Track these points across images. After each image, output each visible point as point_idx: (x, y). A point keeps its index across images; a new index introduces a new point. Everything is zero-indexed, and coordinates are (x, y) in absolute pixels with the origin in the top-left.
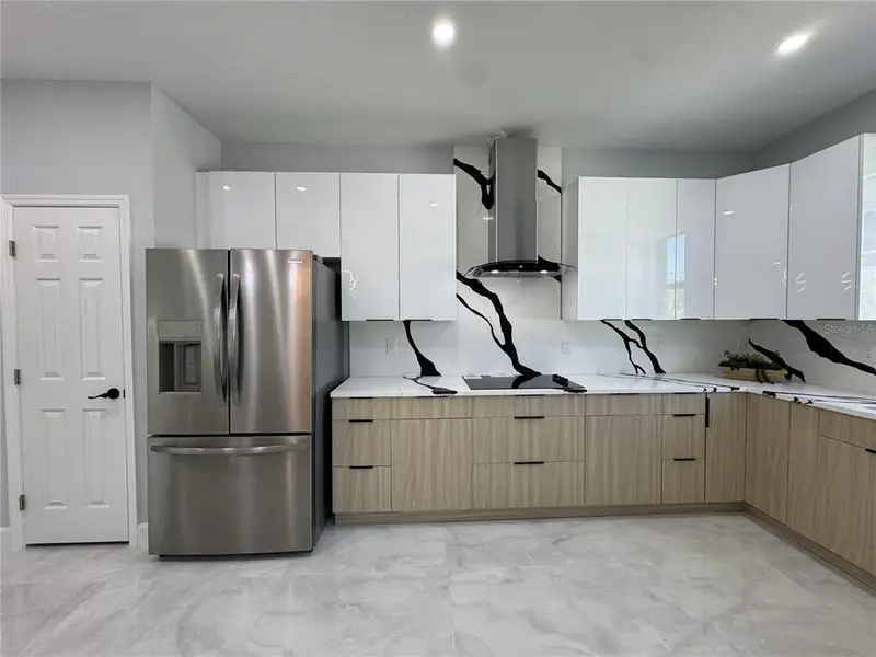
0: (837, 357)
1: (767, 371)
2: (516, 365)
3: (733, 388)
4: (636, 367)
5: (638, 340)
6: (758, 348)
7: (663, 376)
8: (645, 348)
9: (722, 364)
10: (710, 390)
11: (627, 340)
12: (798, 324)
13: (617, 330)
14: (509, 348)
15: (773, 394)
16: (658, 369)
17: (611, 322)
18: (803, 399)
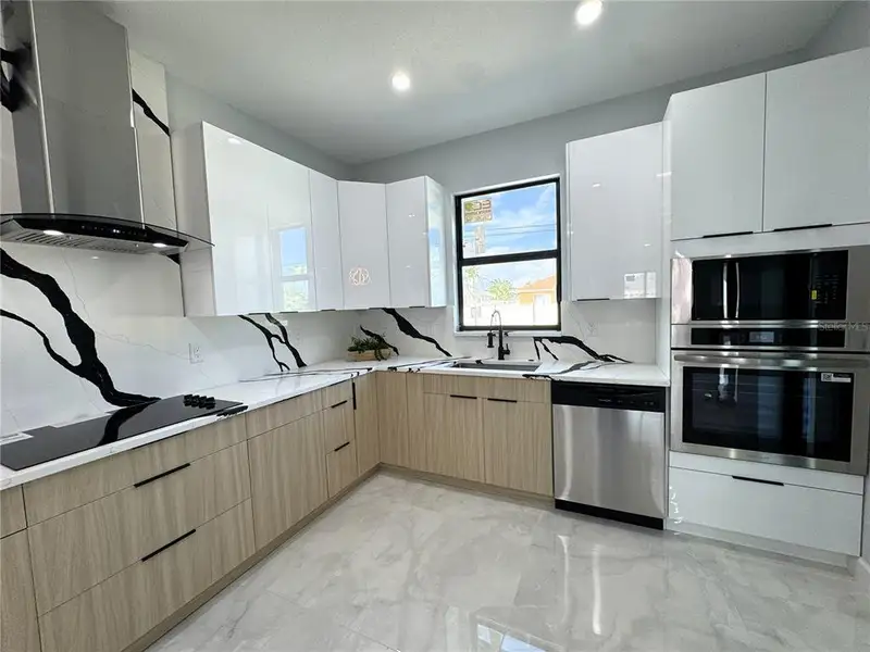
0: (415, 334)
1: (382, 350)
2: (110, 393)
3: (369, 369)
4: (280, 364)
5: (281, 335)
6: (368, 333)
7: (305, 370)
8: (287, 343)
9: (351, 350)
10: (355, 375)
11: (269, 335)
12: (391, 311)
13: (258, 326)
14: (92, 369)
15: (395, 368)
16: (301, 364)
17: (251, 317)
18: (414, 369)
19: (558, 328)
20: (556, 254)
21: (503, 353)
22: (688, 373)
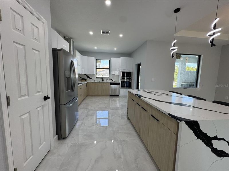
12: (85, 75)
19: (109, 78)
20: (109, 69)
21: (103, 81)
22: (121, 81)
